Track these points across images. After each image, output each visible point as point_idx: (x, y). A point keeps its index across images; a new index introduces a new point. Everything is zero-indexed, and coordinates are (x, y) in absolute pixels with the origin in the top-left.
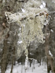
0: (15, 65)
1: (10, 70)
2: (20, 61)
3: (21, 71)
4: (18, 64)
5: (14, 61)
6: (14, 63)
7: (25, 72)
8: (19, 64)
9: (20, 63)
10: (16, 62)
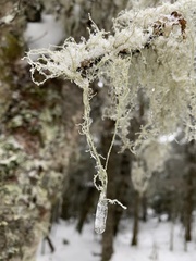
0: (144, 219)
1: (129, 236)
2: (163, 206)
3: (168, 246)
4: (156, 220)
5: (140, 208)
6: (141, 215)
7: (186, 250)
8: (160, 220)
9: (164, 217)
10: (150, 211)
